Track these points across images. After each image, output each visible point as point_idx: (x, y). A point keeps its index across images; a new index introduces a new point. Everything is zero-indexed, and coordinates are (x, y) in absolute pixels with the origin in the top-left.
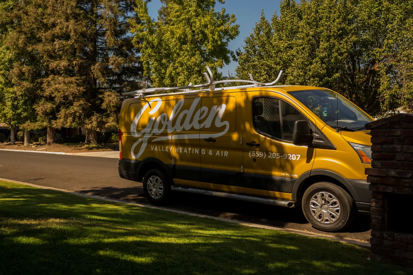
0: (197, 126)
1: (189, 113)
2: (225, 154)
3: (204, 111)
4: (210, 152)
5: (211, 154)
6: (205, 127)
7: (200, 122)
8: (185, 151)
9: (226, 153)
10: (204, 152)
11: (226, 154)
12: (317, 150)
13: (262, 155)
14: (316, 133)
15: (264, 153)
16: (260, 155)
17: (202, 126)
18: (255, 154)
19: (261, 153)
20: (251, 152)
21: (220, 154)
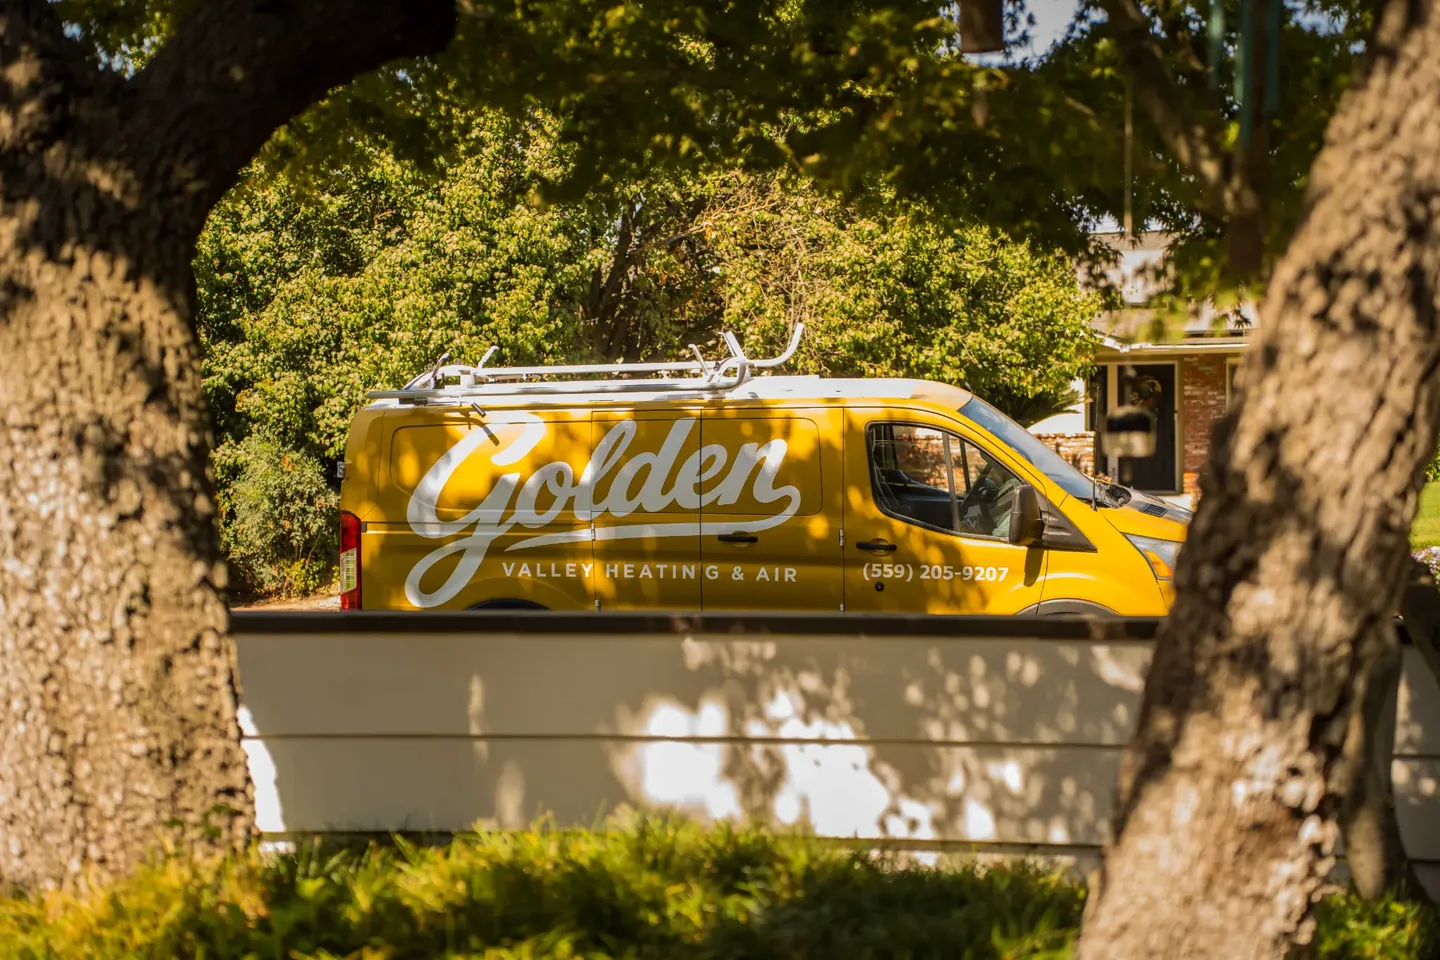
0: (690, 501)
1: (660, 463)
2: (787, 576)
3: (712, 459)
4: (735, 573)
5: (741, 577)
6: (719, 503)
7: (701, 488)
8: (643, 573)
9: (790, 573)
10: (716, 573)
11: (792, 576)
13: (902, 572)
15: (907, 569)
16: (895, 573)
17: (708, 498)
18: (879, 571)
19: (899, 569)
20: (870, 567)
21: (772, 576)
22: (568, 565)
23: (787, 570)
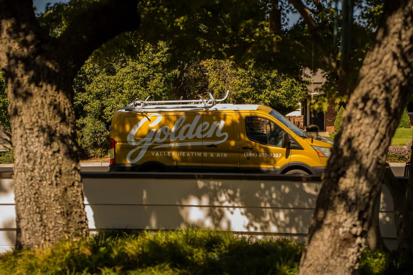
0: (199, 136)
1: (192, 126)
2: (224, 156)
3: (205, 126)
4: (211, 155)
5: (213, 156)
6: (207, 137)
7: (202, 133)
8: (187, 155)
9: (225, 155)
10: (206, 155)
11: (226, 156)
12: (292, 151)
13: (254, 155)
14: (292, 140)
16: (252, 155)
17: (204, 136)
18: (248, 154)
20: (246, 153)
21: (221, 155)
22: (168, 152)
23: (225, 154)
